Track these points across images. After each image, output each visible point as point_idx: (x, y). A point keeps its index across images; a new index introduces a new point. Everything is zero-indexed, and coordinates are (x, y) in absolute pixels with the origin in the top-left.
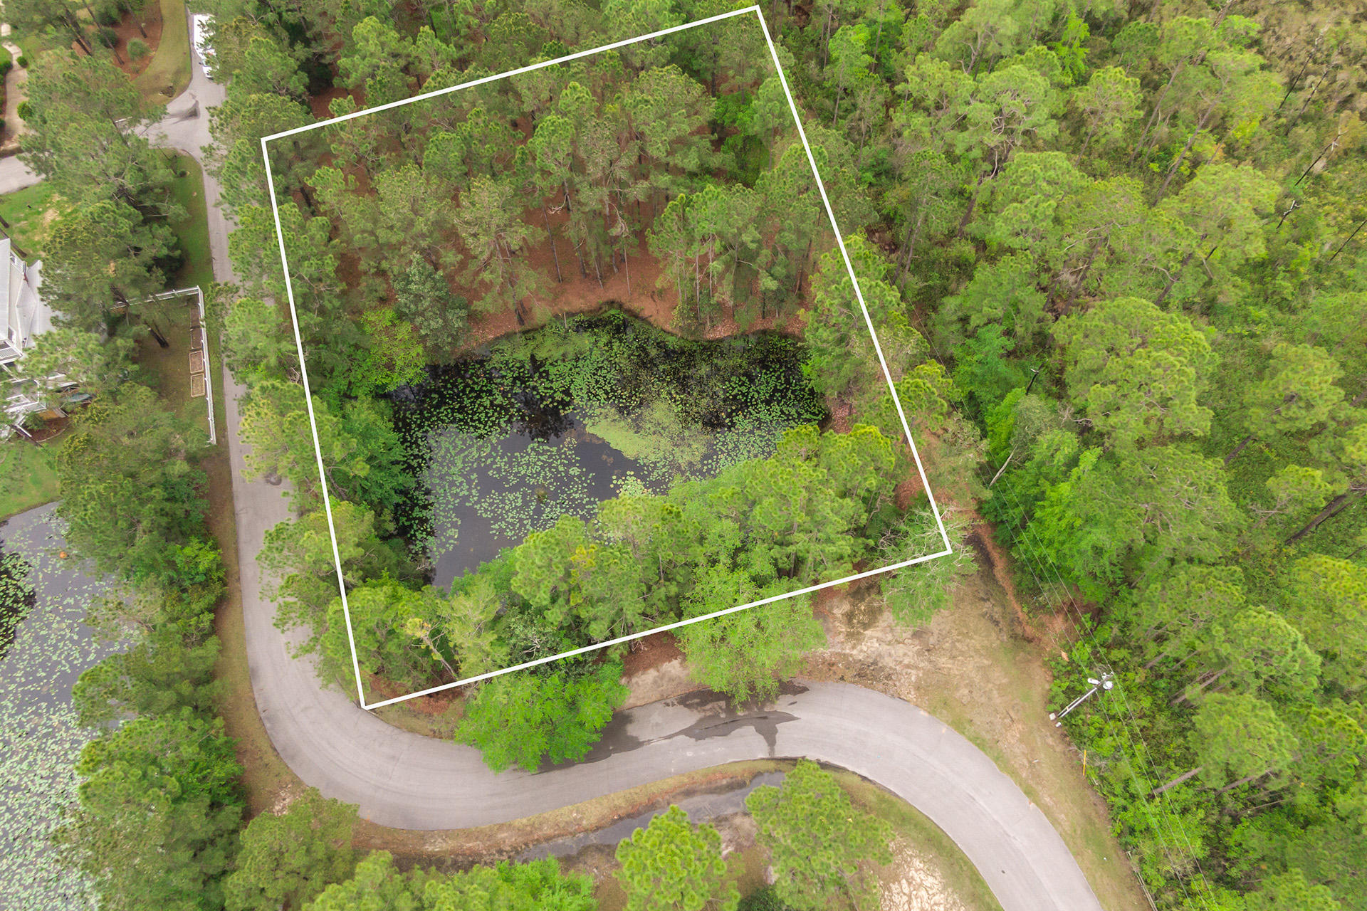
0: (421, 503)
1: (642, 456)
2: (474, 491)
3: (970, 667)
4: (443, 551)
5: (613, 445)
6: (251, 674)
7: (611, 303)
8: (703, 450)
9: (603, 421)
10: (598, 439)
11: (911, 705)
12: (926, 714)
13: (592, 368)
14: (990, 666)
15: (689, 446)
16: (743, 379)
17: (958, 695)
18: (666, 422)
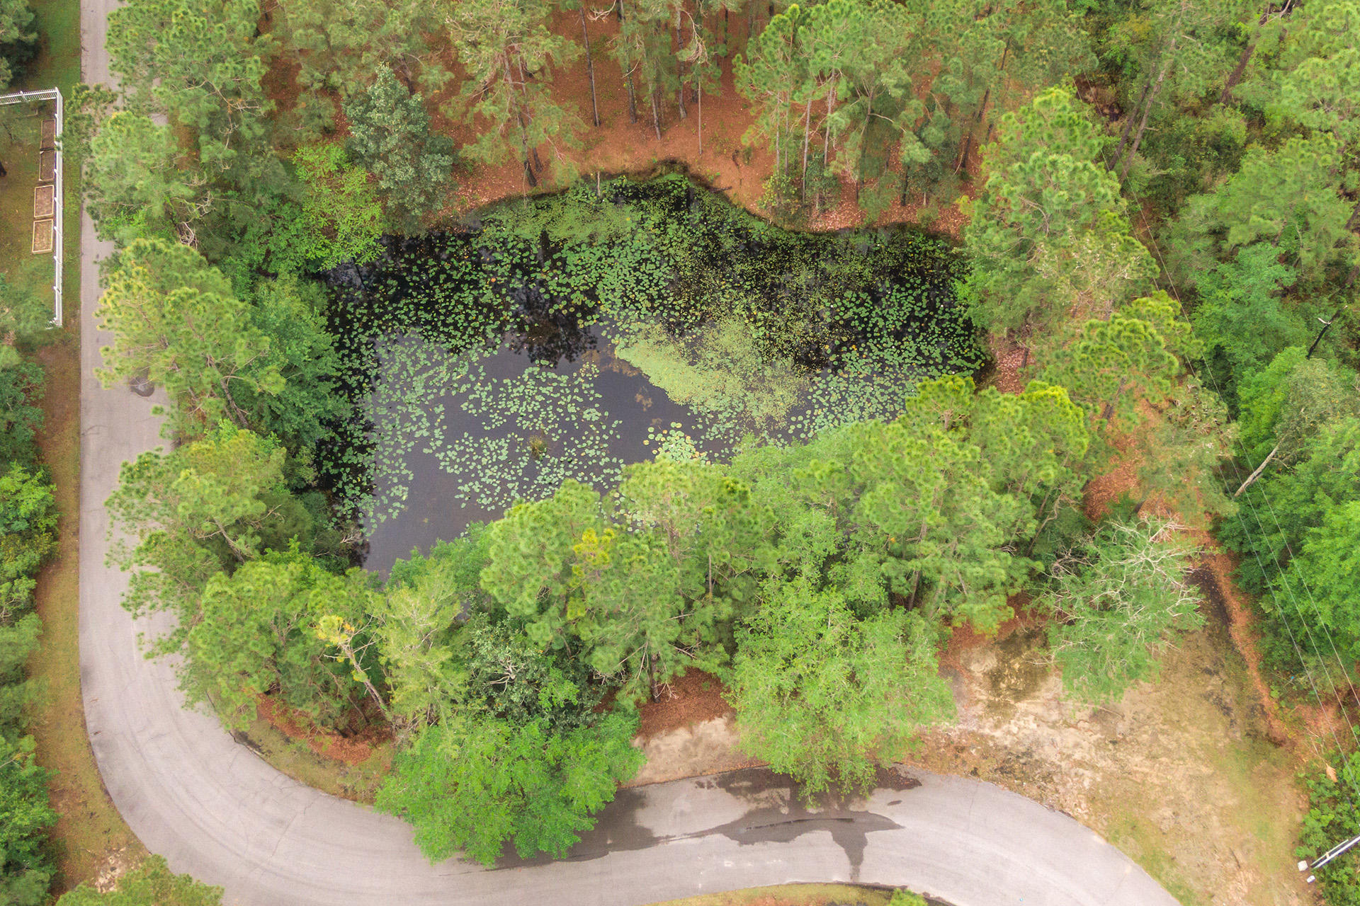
0: (357, 442)
1: (696, 401)
2: (437, 432)
3: (1179, 775)
4: (383, 518)
5: (654, 381)
6: (82, 677)
7: (671, 163)
8: (792, 400)
9: (642, 343)
10: (633, 368)
11: (1080, 825)
12: (1101, 841)
13: (631, 260)
14: (1210, 777)
15: (771, 391)
16: (863, 296)
17: (1154, 816)
18: (738, 350)
